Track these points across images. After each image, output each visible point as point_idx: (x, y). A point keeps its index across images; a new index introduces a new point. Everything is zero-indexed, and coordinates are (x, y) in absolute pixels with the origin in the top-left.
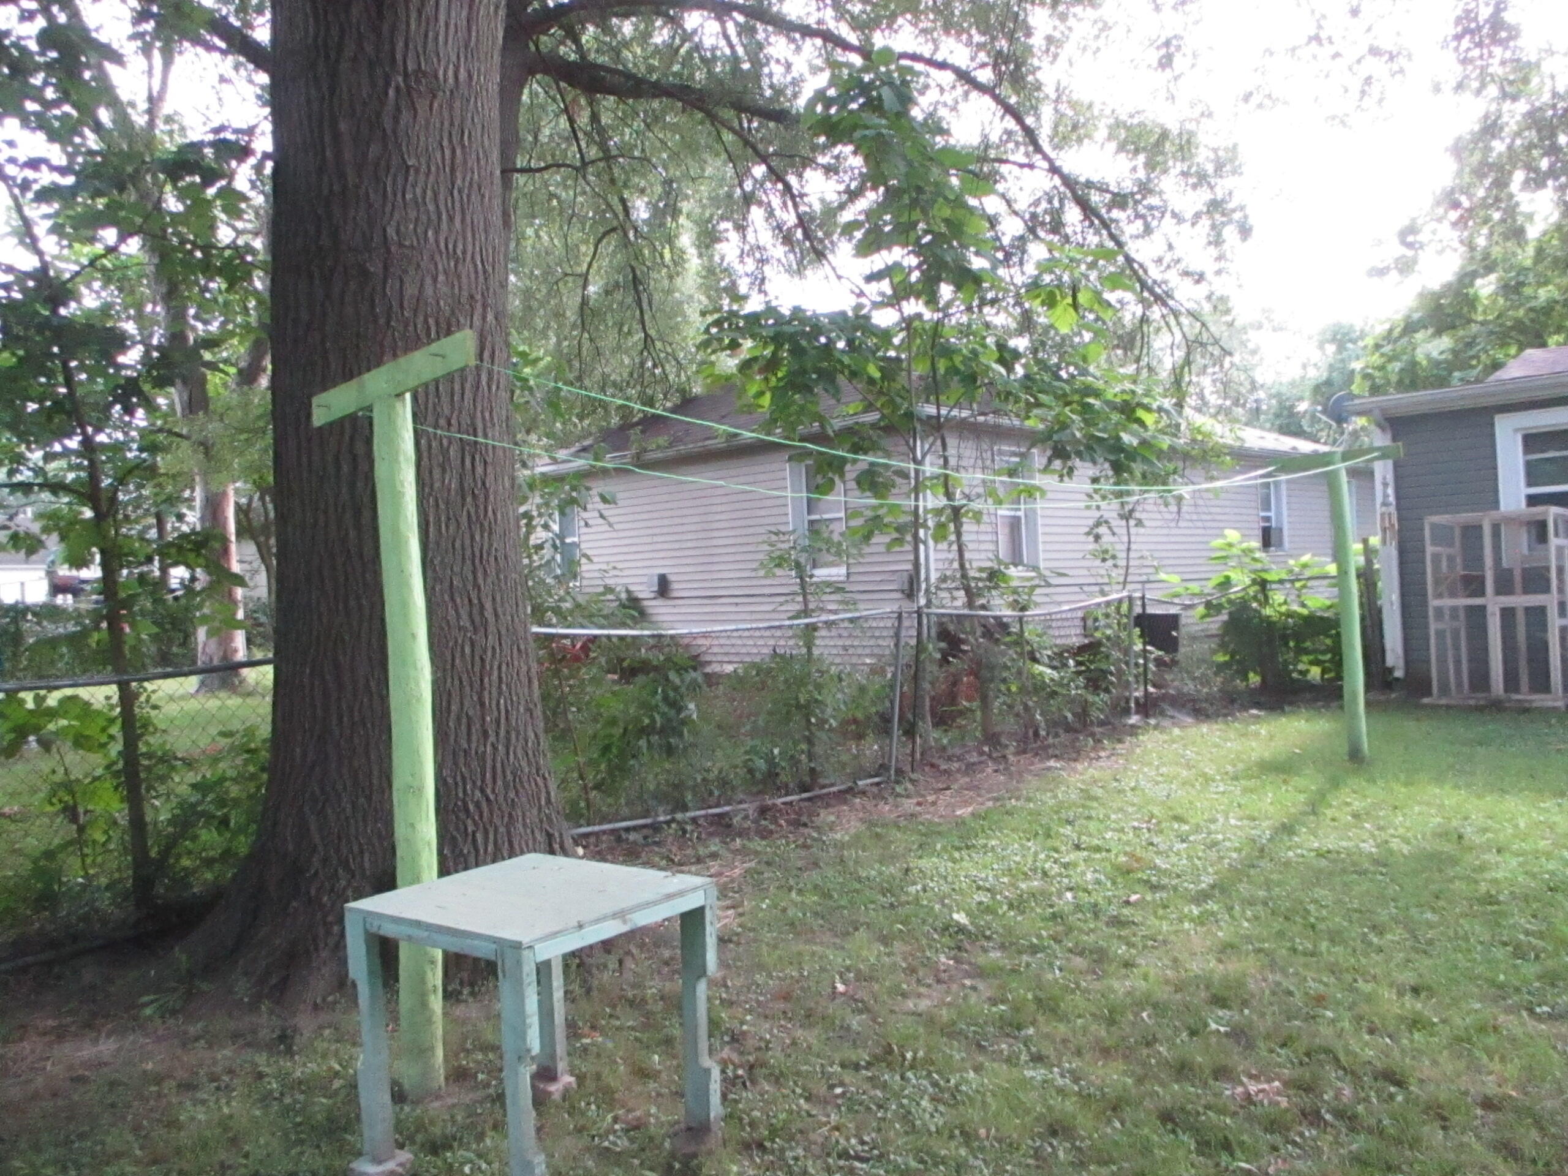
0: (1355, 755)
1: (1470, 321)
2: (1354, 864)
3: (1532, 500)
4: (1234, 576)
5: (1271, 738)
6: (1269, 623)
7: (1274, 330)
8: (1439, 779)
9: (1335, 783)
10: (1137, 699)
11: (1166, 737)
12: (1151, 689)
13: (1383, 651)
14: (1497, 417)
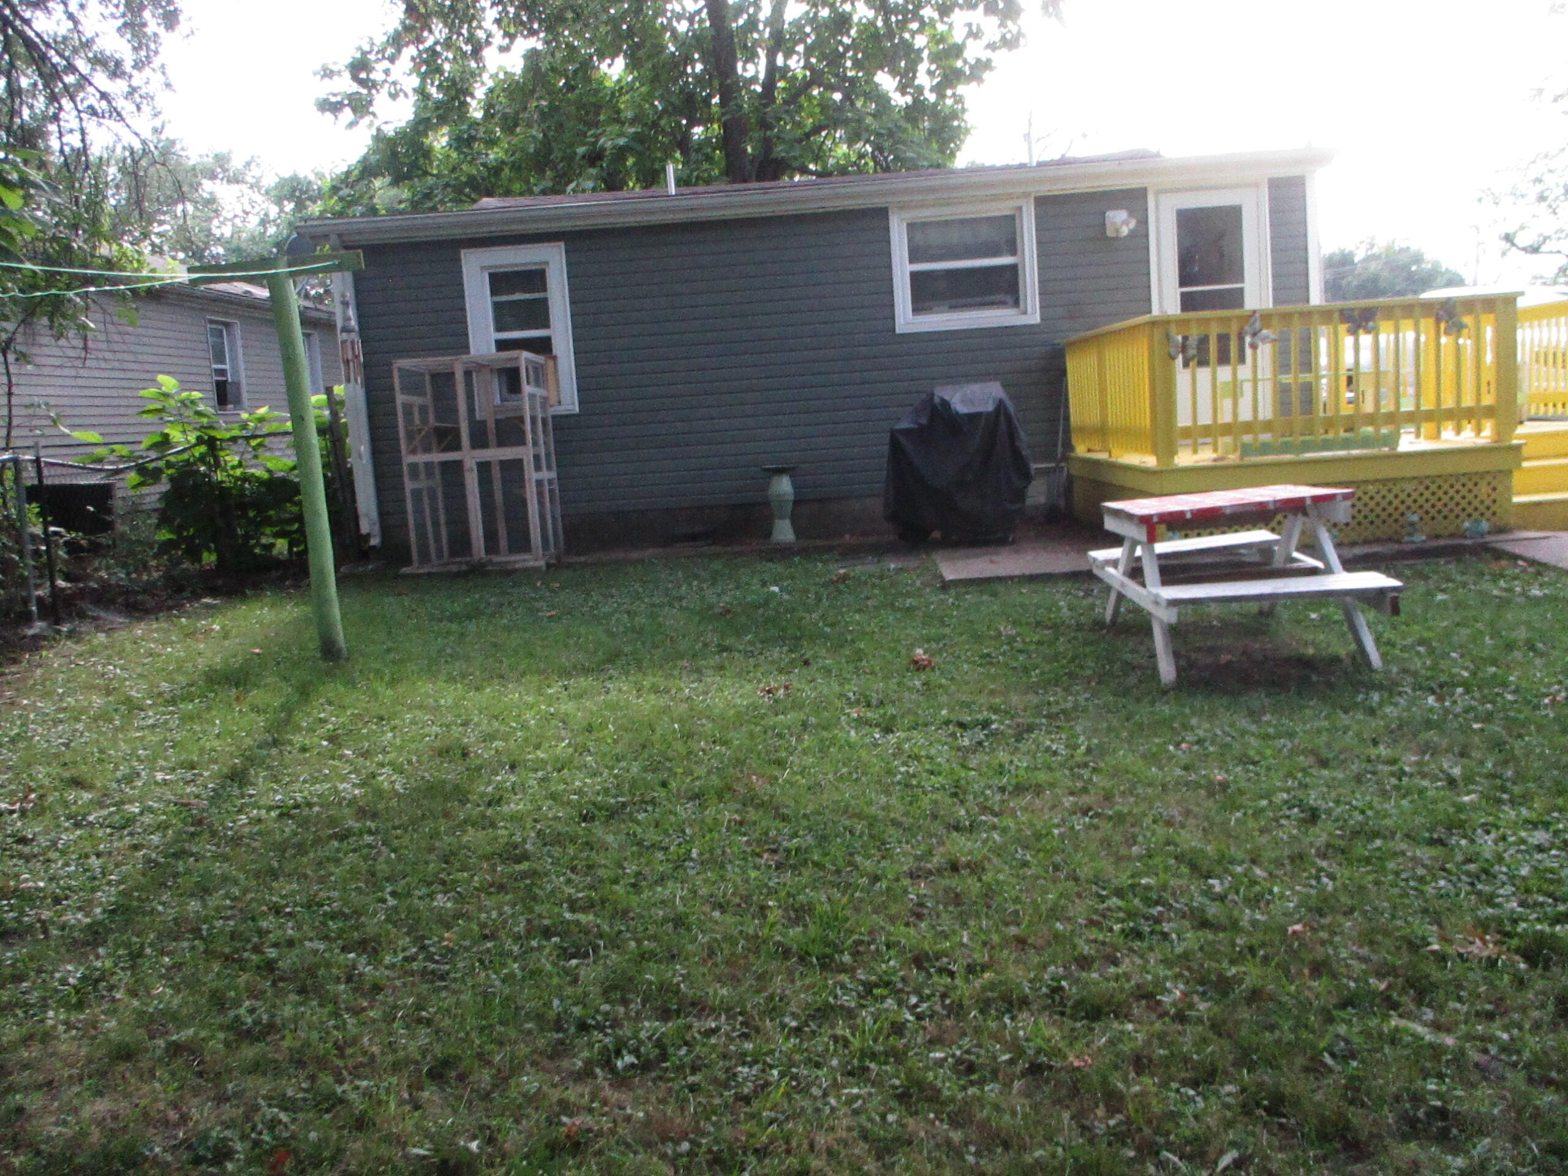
0: (329, 650)
1: (426, 173)
2: (333, 822)
3: (502, 345)
4: (176, 435)
5: (226, 636)
6: (222, 493)
7: (229, 181)
8: (430, 671)
9: (305, 692)
10: (40, 600)
11: (79, 648)
12: (61, 583)
13: (356, 518)
14: (463, 252)
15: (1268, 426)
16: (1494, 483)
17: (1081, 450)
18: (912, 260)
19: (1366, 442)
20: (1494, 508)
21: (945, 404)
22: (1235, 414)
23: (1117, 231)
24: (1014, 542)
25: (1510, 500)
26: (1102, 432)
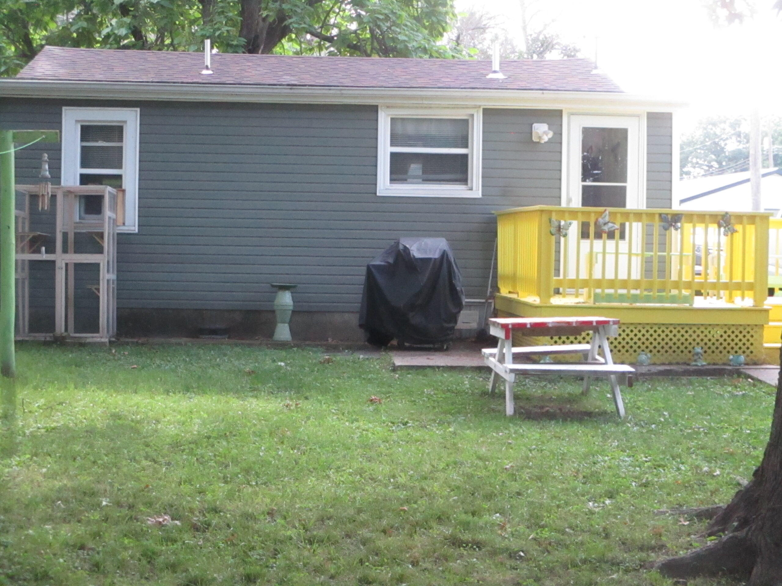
14: (64, 108)
15: (637, 284)
16: (752, 333)
17: (504, 292)
18: (392, 144)
19: (673, 299)
20: (752, 348)
21: (406, 249)
22: (591, 274)
23: (540, 138)
24: (447, 349)
25: (762, 344)
26: (513, 279)
